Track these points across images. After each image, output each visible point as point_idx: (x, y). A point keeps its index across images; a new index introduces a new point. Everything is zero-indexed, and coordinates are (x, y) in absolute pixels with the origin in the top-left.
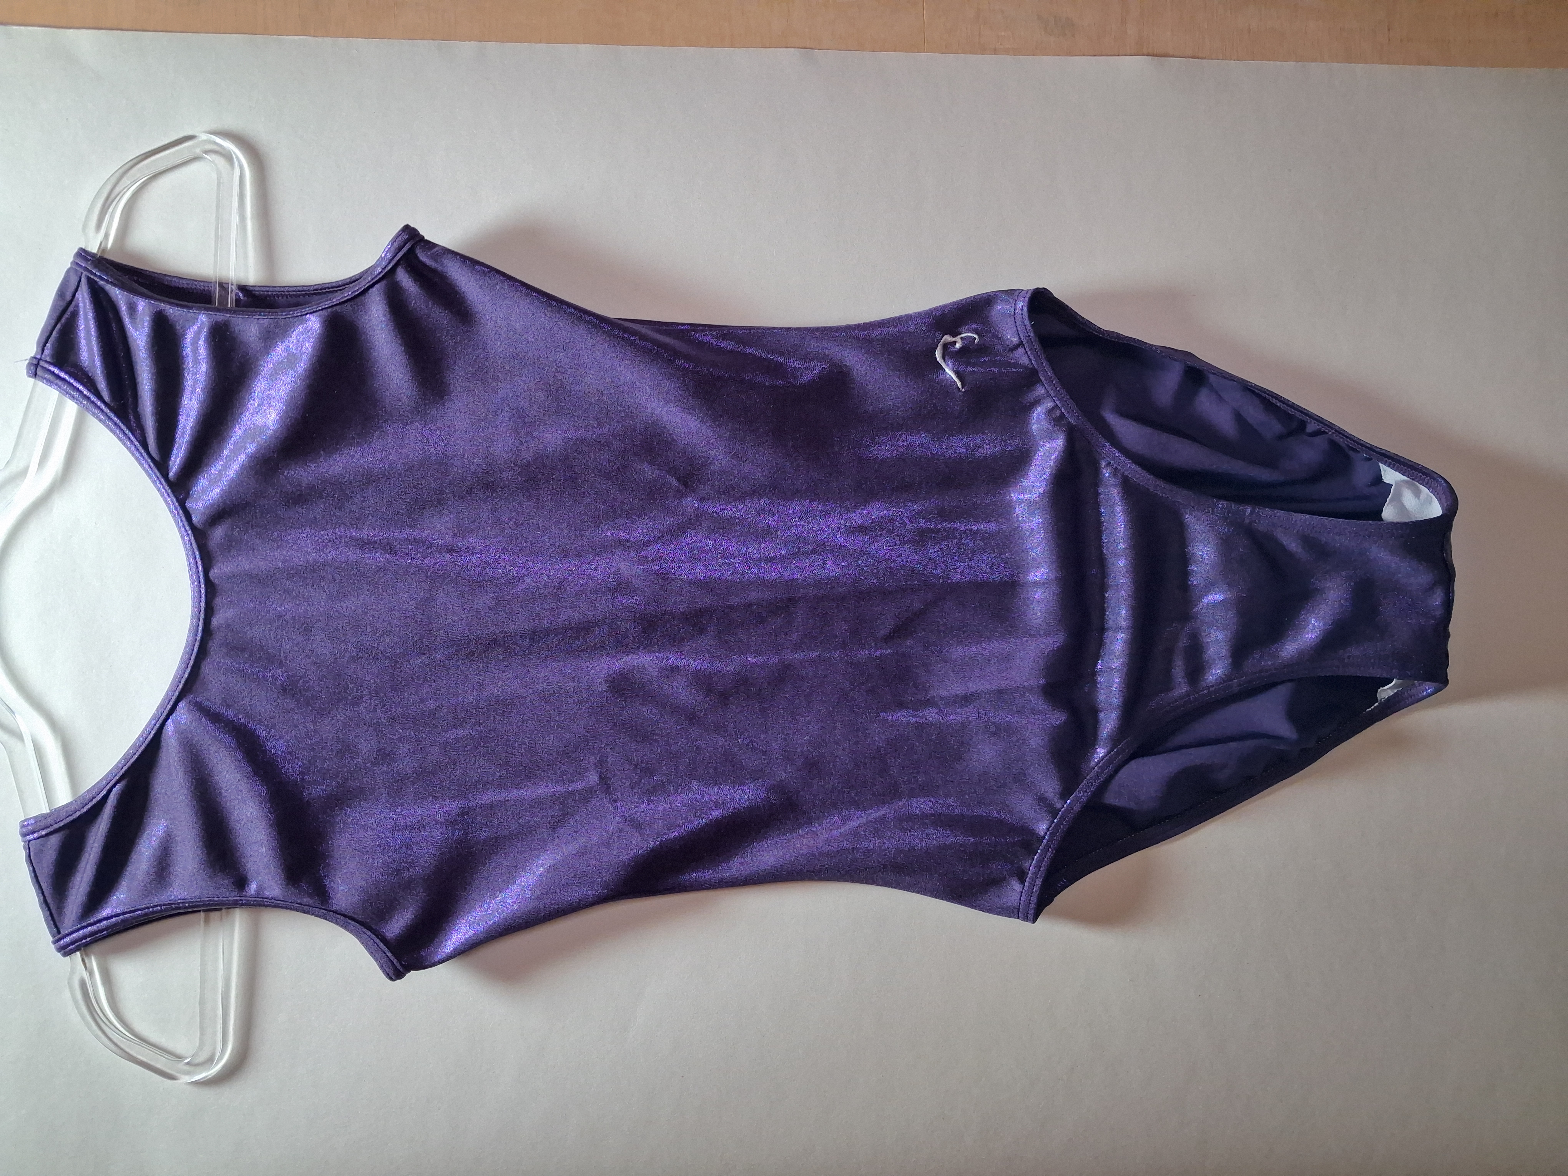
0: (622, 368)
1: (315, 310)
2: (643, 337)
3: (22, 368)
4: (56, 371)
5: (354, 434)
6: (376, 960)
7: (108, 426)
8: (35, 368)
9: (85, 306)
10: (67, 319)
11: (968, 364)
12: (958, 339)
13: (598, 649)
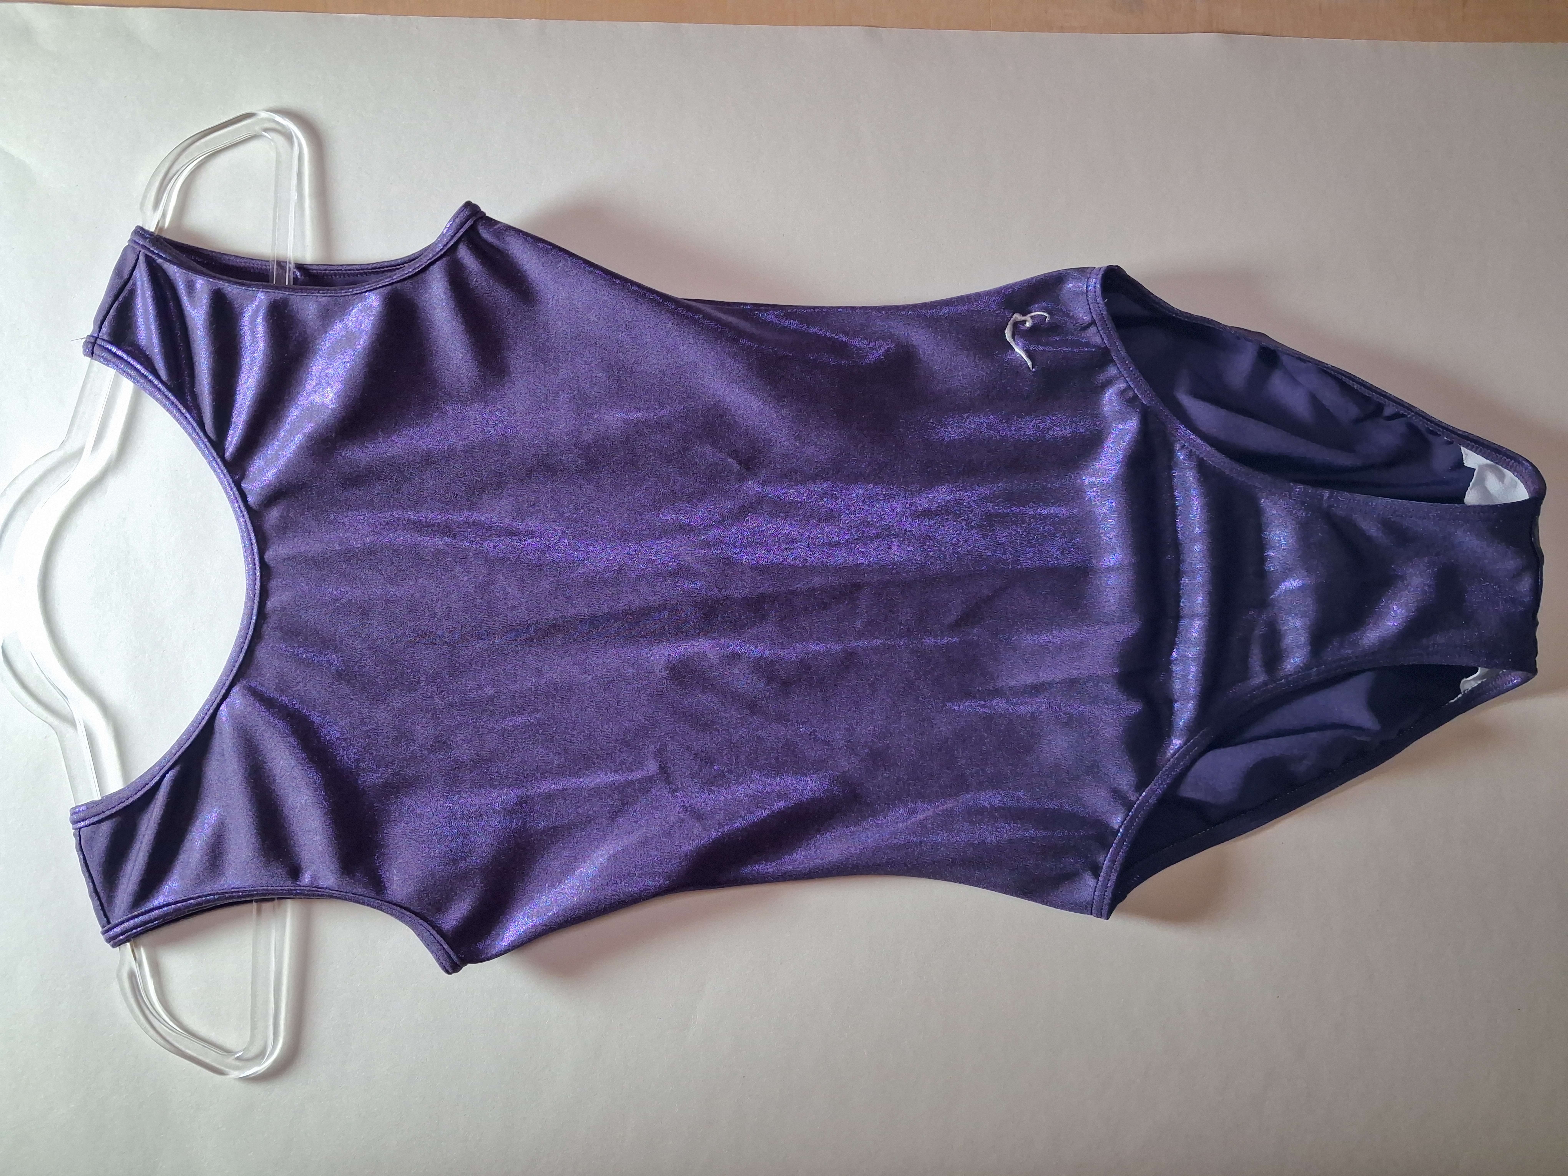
0: (685, 347)
1: (375, 287)
2: (707, 316)
3: (79, 347)
4: (114, 349)
5: (413, 415)
6: (432, 952)
7: (164, 406)
8: (92, 347)
9: (142, 285)
10: (125, 297)
11: (1039, 343)
12: (1028, 317)
13: (658, 636)
